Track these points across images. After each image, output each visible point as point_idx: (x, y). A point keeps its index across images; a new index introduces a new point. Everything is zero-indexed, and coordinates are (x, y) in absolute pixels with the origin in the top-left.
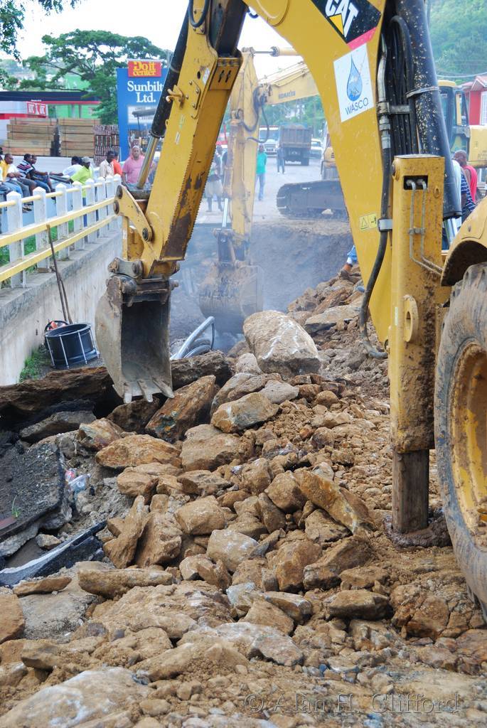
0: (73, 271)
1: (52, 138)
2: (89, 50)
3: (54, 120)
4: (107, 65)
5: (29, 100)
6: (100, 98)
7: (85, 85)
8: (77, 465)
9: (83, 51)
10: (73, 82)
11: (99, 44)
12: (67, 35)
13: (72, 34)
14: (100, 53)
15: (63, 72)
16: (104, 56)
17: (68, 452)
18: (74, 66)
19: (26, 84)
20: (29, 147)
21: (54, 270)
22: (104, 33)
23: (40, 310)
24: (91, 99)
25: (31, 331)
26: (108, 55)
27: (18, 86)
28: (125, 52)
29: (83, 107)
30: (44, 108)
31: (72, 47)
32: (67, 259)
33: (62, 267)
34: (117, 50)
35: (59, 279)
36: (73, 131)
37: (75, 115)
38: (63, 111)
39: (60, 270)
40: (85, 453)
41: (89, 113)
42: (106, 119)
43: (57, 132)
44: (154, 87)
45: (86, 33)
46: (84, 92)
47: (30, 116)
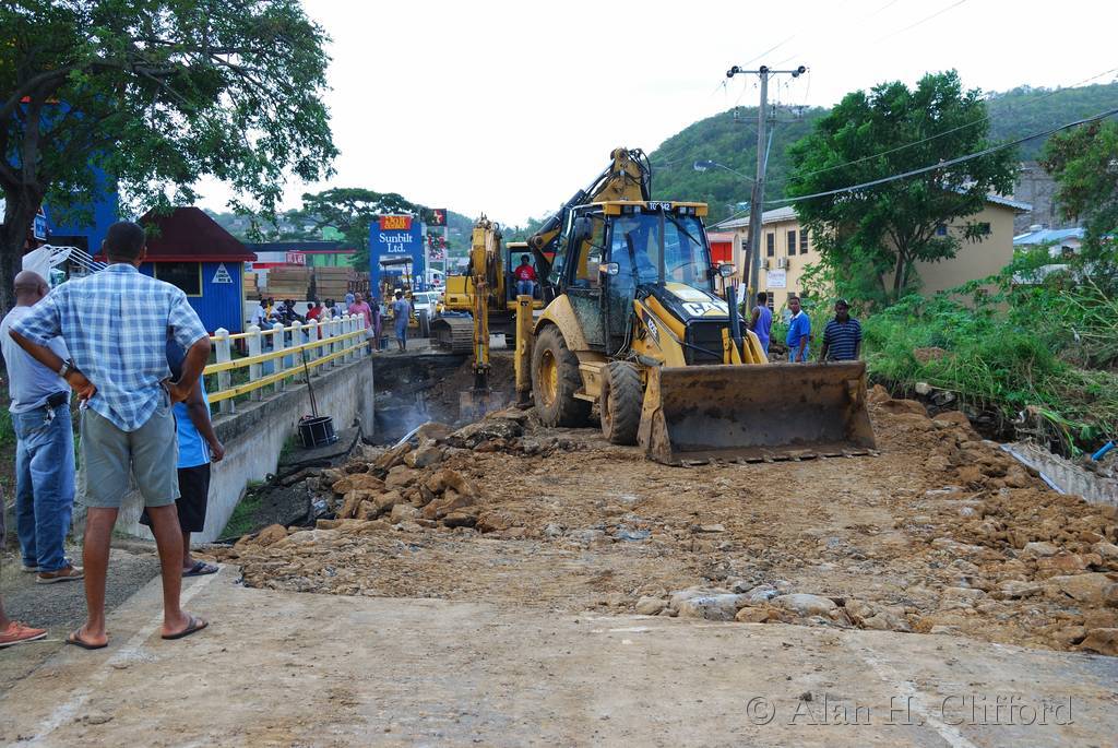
0: (321, 385)
1: (309, 284)
2: (346, 205)
3: (311, 268)
4: (361, 218)
5: (288, 250)
6: (354, 248)
7: (342, 235)
8: (320, 496)
9: (341, 207)
10: (330, 234)
11: (355, 200)
12: (325, 193)
13: (330, 192)
14: (356, 208)
15: (321, 225)
16: (359, 211)
17: (313, 487)
18: (331, 220)
19: (285, 236)
20: (288, 294)
21: (307, 382)
22: (360, 191)
23: (296, 409)
24: (347, 248)
25: (289, 423)
26: (364, 209)
27: (278, 237)
28: (379, 206)
29: (339, 256)
30: (302, 258)
31: (330, 204)
32: (317, 375)
33: (312, 380)
34: (371, 205)
35: (310, 389)
36: (329, 278)
37: (331, 264)
38: (320, 260)
39: (311, 382)
40: (324, 488)
41: (344, 261)
42: (359, 267)
43: (313, 278)
44: (404, 239)
45: (343, 191)
46: (339, 243)
47: (288, 264)
